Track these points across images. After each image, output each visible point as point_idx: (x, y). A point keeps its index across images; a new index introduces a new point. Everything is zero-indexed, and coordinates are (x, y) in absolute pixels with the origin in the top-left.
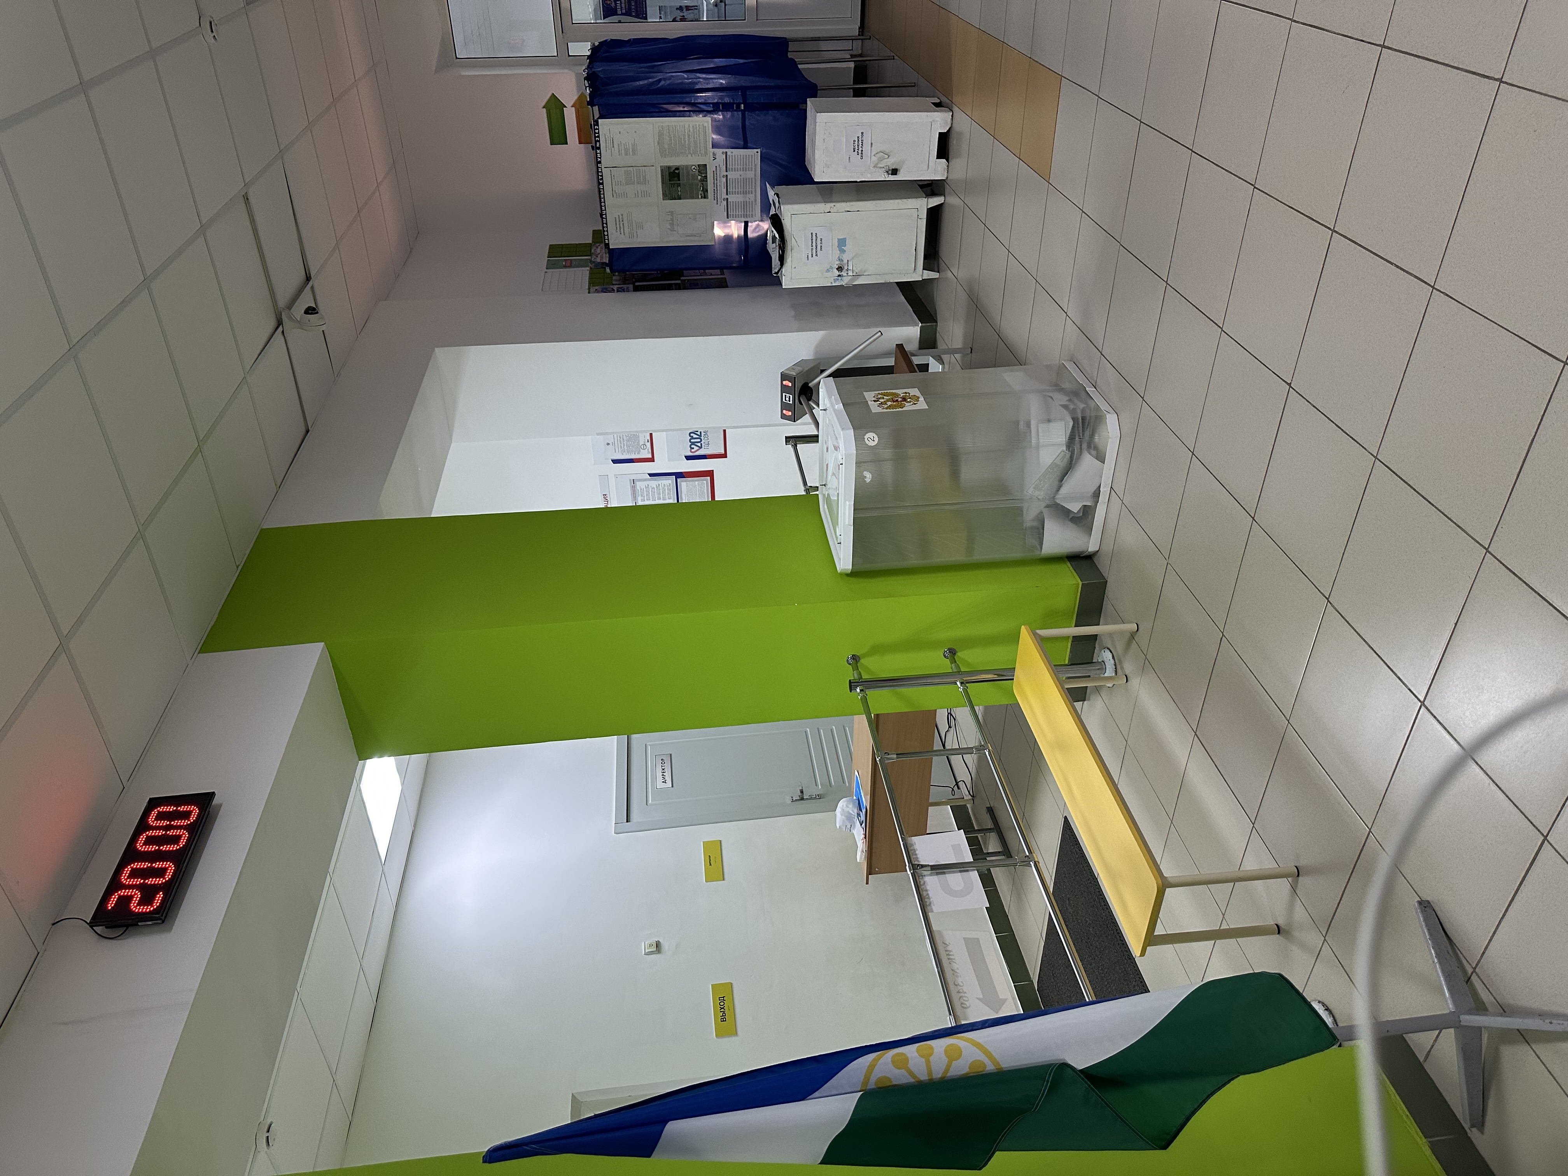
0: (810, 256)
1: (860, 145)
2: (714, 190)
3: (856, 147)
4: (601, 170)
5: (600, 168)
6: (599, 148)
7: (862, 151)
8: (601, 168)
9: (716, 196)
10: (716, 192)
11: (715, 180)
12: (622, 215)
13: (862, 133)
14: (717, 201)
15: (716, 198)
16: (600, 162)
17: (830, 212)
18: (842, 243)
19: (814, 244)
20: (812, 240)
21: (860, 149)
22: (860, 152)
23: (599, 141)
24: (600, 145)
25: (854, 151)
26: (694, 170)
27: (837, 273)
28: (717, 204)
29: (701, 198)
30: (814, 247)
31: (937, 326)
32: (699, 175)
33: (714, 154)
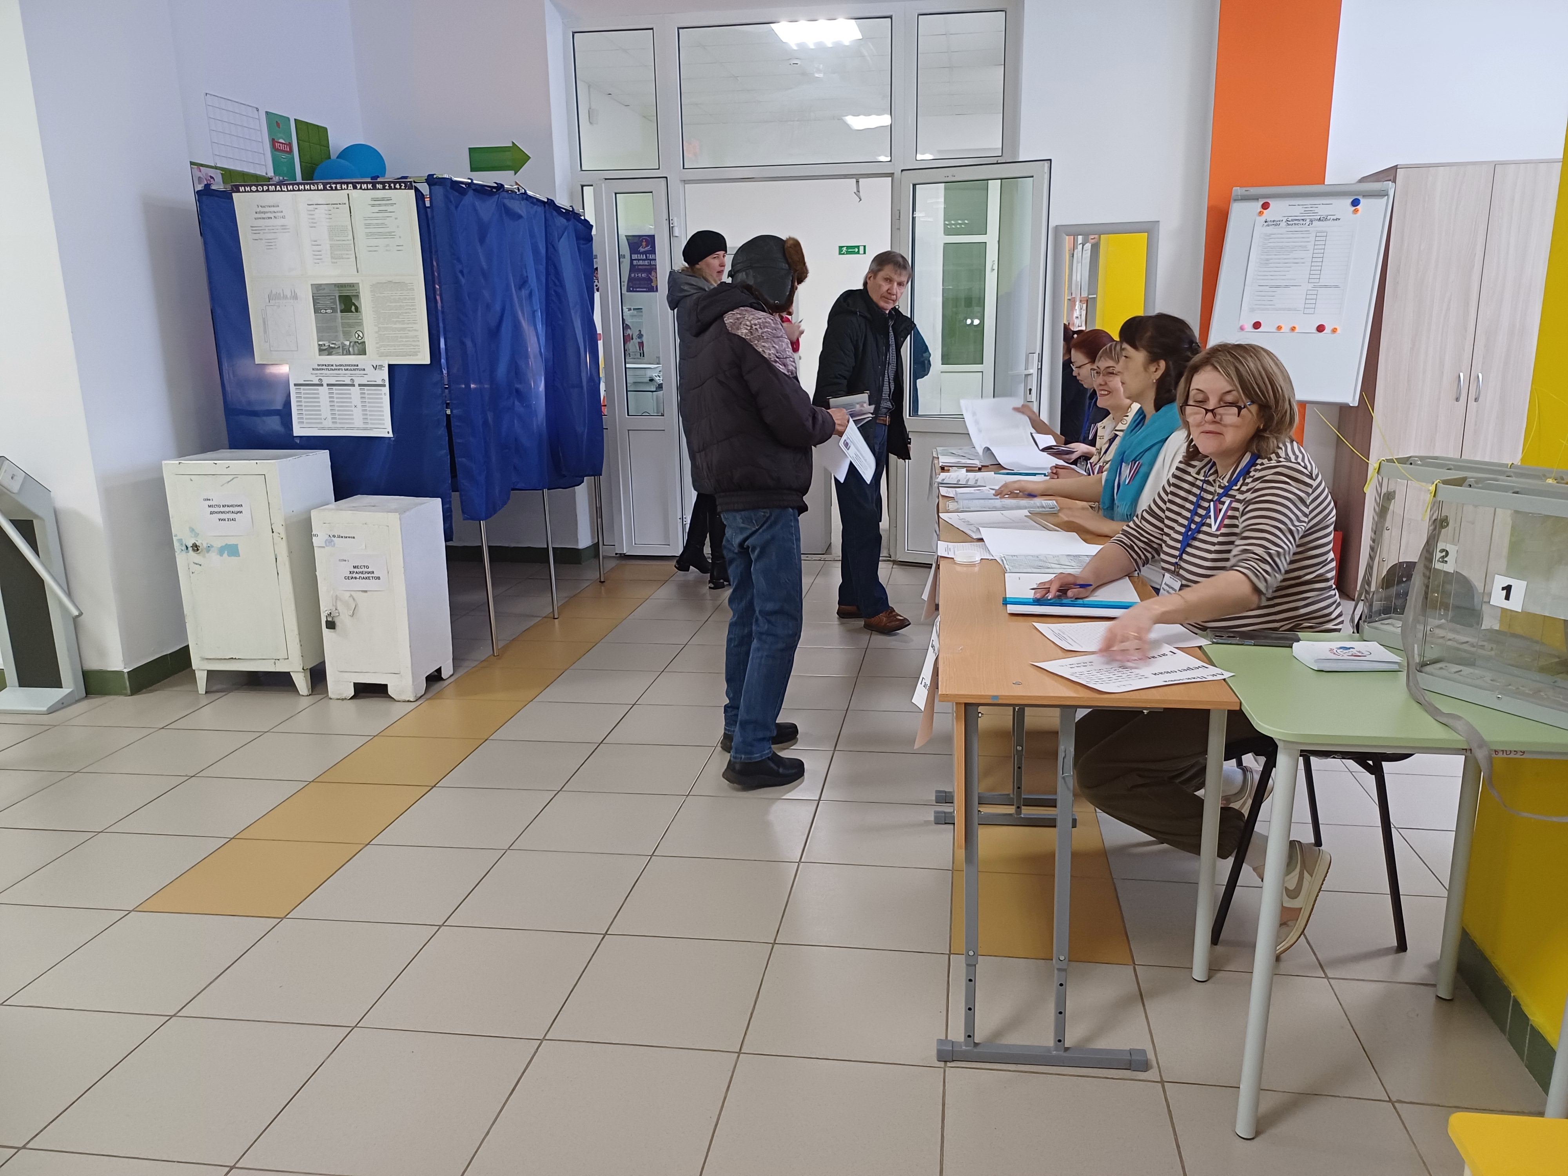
0: (210, 503)
1: (362, 576)
2: (332, 365)
3: (360, 570)
4: (345, 189)
5: (347, 187)
6: (374, 188)
7: (356, 578)
8: (347, 189)
9: (324, 367)
10: (329, 368)
11: (346, 368)
12: (283, 217)
13: (379, 578)
14: (317, 370)
15: (321, 367)
16: (355, 188)
17: (273, 532)
18: (232, 550)
19: (227, 509)
20: (232, 506)
21: (358, 576)
22: (354, 575)
23: (384, 188)
24: (379, 189)
25: (354, 567)
26: (357, 335)
27: (190, 545)
28: (313, 369)
29: (319, 345)
30: (222, 509)
31: (126, 695)
32: (350, 343)
33: (381, 366)
